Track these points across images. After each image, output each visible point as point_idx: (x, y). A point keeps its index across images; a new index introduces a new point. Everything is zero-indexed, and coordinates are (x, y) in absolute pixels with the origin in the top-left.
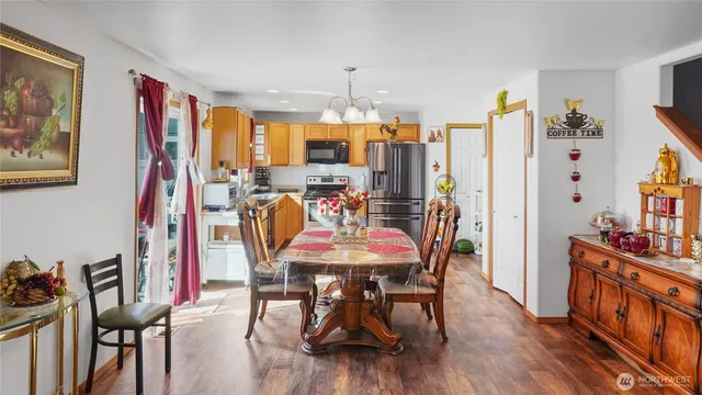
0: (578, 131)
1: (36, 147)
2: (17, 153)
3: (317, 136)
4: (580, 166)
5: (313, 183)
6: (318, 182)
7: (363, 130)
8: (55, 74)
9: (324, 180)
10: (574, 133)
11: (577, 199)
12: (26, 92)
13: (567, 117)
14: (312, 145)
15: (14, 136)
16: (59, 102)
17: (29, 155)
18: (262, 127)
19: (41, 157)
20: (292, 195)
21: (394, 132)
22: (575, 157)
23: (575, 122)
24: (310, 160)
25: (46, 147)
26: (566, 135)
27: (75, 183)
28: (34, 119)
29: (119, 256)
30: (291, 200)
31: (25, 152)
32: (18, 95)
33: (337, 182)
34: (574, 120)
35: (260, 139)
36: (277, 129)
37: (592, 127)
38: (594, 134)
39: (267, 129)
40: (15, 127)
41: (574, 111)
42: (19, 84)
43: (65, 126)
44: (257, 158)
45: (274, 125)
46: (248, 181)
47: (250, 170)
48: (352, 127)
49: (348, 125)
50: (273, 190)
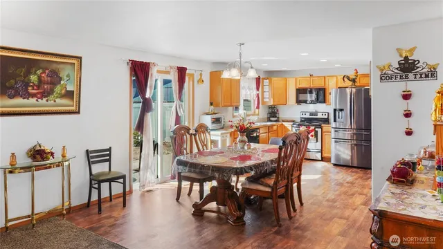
0: (411, 75)
1: (51, 97)
2: (39, 100)
3: (304, 85)
4: (411, 105)
5: (304, 116)
6: (308, 116)
7: (335, 80)
8: (61, 66)
9: (311, 114)
10: (407, 77)
11: (409, 133)
12: (43, 75)
13: (399, 64)
14: (300, 91)
15: (38, 93)
16: (65, 78)
17: (47, 101)
18: (268, 81)
19: (55, 101)
20: (285, 124)
21: (354, 81)
22: (406, 97)
23: (408, 67)
24: (299, 102)
25: (57, 97)
26: (398, 79)
27: (79, 112)
28: (49, 86)
29: (110, 148)
30: (285, 127)
31: (45, 100)
32: (38, 77)
33: (320, 116)
34: (407, 65)
35: (266, 89)
36: (277, 81)
37: (425, 70)
38: (427, 76)
39: (270, 82)
40: (38, 89)
41: (406, 58)
42: (39, 72)
43: (70, 88)
44: (265, 100)
45: (274, 79)
46: (258, 115)
47: (258, 107)
48: (327, 78)
49: (325, 77)
50: (280, 120)
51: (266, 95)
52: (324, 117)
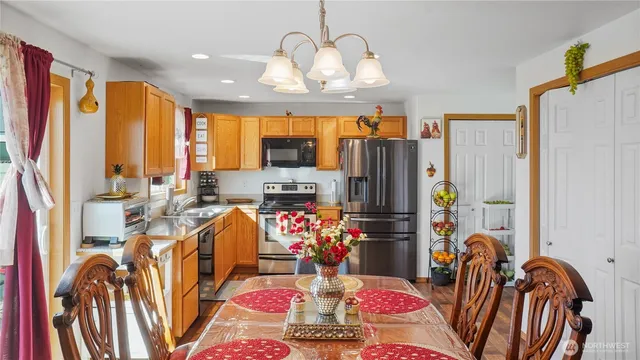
3: (276, 131)
5: (271, 191)
6: (278, 190)
9: (285, 187)
14: (268, 143)
18: (205, 120)
20: (243, 208)
21: (375, 127)
30: (243, 214)
33: (301, 190)
35: (201, 136)
36: (223, 122)
39: (211, 123)
44: (199, 160)
45: (219, 117)
46: (185, 191)
47: (187, 176)
48: (320, 120)
49: (315, 118)
50: (221, 200)
51: (201, 149)
52: (309, 191)
